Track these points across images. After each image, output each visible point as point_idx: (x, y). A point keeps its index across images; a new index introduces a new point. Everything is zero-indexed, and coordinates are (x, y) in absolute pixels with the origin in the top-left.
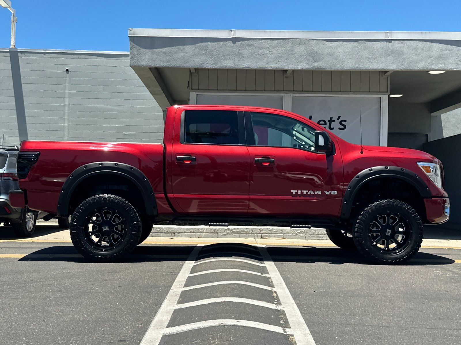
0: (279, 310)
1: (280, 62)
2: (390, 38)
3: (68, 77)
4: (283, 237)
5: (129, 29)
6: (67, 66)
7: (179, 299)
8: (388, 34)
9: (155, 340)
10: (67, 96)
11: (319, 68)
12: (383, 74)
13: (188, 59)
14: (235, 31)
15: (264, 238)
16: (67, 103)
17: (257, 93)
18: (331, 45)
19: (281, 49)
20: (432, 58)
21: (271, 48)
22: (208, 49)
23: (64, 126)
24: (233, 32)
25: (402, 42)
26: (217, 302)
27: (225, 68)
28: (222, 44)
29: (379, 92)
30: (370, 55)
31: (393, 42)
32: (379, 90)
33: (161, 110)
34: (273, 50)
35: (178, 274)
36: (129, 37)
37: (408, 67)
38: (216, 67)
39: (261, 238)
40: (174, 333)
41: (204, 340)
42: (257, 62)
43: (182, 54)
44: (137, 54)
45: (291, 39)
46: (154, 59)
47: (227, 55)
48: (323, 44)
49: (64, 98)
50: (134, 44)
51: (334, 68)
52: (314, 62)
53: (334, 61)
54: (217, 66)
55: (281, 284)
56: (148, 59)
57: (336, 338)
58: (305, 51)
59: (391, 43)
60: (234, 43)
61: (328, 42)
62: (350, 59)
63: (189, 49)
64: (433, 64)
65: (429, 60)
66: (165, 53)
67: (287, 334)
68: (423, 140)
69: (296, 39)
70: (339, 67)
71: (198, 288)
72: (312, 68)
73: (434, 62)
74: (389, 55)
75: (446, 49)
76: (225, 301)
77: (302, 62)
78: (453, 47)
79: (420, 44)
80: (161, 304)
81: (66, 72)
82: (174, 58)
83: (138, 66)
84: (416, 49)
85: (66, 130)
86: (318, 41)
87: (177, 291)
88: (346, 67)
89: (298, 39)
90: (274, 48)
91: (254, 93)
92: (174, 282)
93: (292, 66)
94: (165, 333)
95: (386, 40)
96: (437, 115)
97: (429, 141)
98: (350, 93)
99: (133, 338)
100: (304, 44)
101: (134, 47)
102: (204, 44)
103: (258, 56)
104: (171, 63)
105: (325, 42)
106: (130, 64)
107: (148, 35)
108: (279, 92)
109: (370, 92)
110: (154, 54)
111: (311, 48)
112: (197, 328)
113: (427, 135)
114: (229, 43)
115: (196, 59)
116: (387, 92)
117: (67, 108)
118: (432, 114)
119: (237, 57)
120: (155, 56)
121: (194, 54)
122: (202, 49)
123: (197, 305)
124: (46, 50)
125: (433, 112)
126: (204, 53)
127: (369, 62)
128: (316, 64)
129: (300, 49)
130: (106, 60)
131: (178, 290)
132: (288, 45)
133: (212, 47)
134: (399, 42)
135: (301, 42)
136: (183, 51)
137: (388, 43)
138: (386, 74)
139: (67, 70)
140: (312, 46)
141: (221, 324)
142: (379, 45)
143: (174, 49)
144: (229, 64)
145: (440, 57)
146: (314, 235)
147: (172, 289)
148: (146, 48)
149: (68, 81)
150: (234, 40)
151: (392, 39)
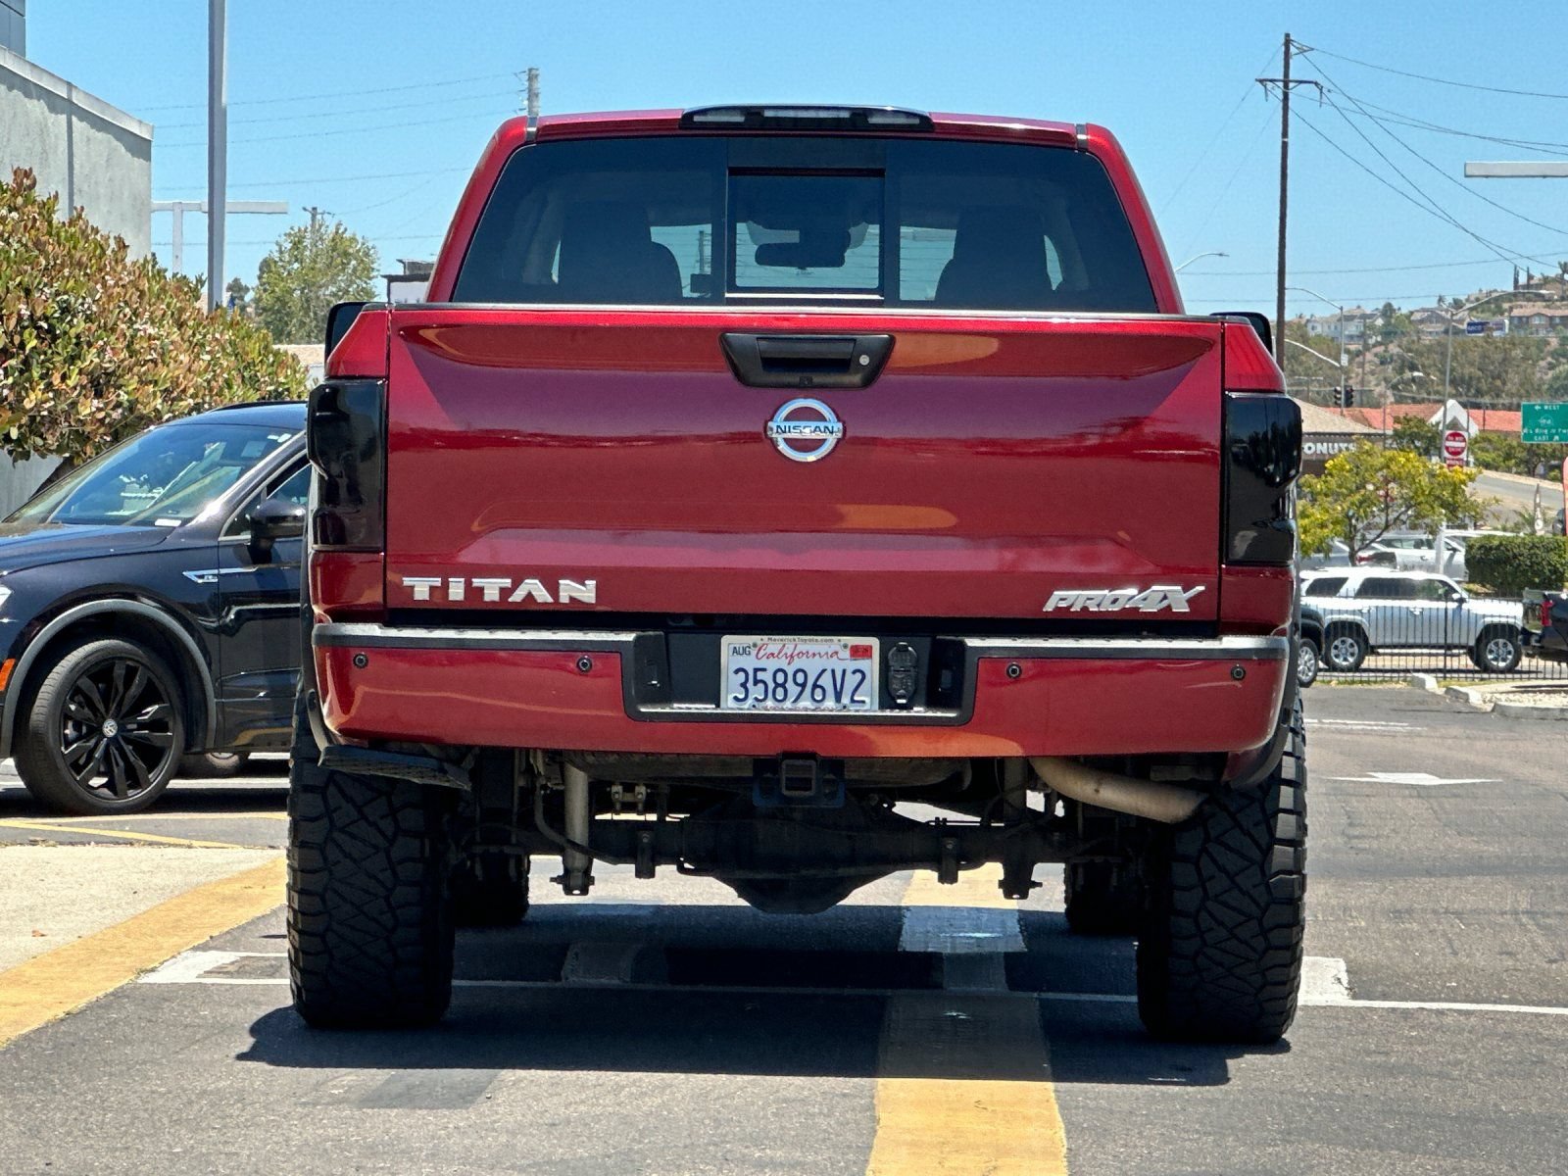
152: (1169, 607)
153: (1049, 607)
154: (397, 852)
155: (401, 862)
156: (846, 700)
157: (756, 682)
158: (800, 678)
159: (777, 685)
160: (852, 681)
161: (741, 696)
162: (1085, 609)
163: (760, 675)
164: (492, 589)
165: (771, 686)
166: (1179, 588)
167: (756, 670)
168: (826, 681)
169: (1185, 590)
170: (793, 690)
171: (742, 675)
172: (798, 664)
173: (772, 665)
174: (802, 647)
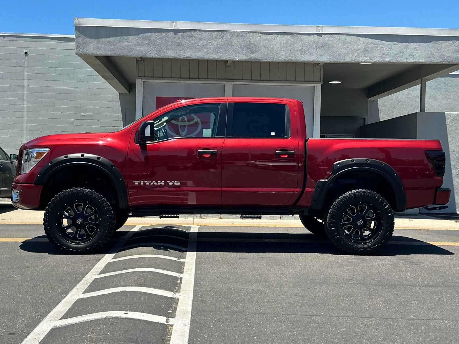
0: (175, 298)
1: (219, 52)
2: (321, 32)
3: (26, 60)
4: (220, 217)
5: (74, 19)
6: (25, 49)
7: (87, 288)
8: (319, 28)
9: (43, 333)
10: (26, 77)
11: (255, 59)
12: (317, 65)
13: (132, 48)
14: (176, 23)
15: (202, 218)
16: (26, 85)
17: (199, 81)
18: (267, 37)
19: (220, 40)
20: (358, 52)
21: (210, 39)
22: (150, 39)
23: (23, 107)
24: (174, 24)
25: (332, 36)
26: (118, 292)
27: (167, 58)
28: (164, 35)
29: (313, 81)
30: (302, 48)
31: (323, 35)
32: (313, 80)
33: (117, 93)
34: (212, 41)
35: (100, 260)
36: (75, 26)
37: (337, 60)
38: (158, 57)
39: (200, 218)
40: (63, 326)
41: (83, 335)
42: (198, 53)
43: (126, 44)
44: (83, 43)
45: (229, 31)
46: (99, 48)
47: (169, 45)
48: (259, 37)
49: (23, 80)
50: (79, 33)
51: (269, 60)
52: (251, 54)
53: (269, 52)
54: (159, 55)
55: (190, 270)
56: (93, 48)
57: (211, 327)
58: (243, 42)
59: (322, 36)
60: (176, 34)
61: (263, 35)
62: (284, 51)
63: (133, 39)
64: (359, 57)
65: (356, 53)
66: (109, 42)
67: (168, 324)
68: (361, 123)
69: (234, 32)
70: (273, 58)
71: (110, 276)
72: (249, 59)
73: (360, 55)
74: (319, 48)
75: (372, 43)
76: (125, 291)
77: (239, 53)
78: (379, 42)
79: (348, 38)
80: (67, 294)
81: (25, 54)
82: (118, 47)
83: (84, 54)
84: (344, 42)
85: (25, 110)
86: (254, 34)
87: (90, 279)
88: (280, 59)
89: (236, 32)
90: (213, 39)
91: (197, 81)
92: (92, 268)
93: (230, 57)
94: (56, 325)
95: (317, 33)
96: (374, 100)
97: (366, 124)
98: (286, 82)
99: (23, 331)
100: (242, 36)
101: (80, 36)
102: (147, 34)
103: (198, 47)
104: (115, 52)
105: (261, 35)
106: (76, 52)
107: (93, 24)
108: (220, 80)
109: (304, 81)
110: (99, 43)
111: (247, 40)
112: (84, 321)
113: (365, 119)
114: (171, 34)
115: (140, 49)
116: (320, 82)
117: (25, 89)
118: (369, 99)
119: (178, 47)
120: (100, 45)
121: (138, 44)
122: (145, 39)
123: (99, 295)
124: (5, 33)
125: (369, 98)
126: (147, 43)
127: (301, 54)
128: (253, 56)
129: (237, 41)
130: (63, 44)
131: (92, 278)
132: (227, 37)
133: (155, 37)
134: (329, 36)
135: (240, 34)
136: (127, 41)
137: (319, 36)
138: (319, 65)
139: (26, 53)
140: (249, 38)
141: (108, 316)
142: (310, 38)
143: (118, 39)
144: (171, 54)
145: (366, 51)
147: (86, 276)
148: (90, 37)
149: (26, 63)
150: (176, 31)
151: (323, 33)
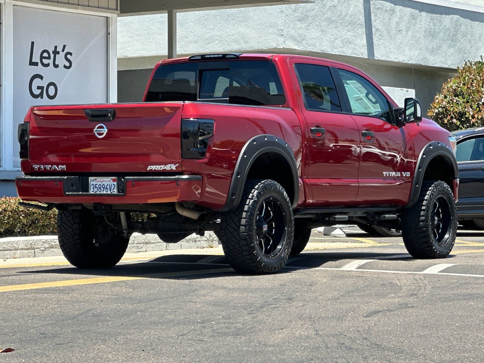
29: (108, 9)
32: (108, 5)
109: (99, 8)
116: (117, 10)
146: (134, 245)
152: (172, 169)
153: (148, 169)
154: (74, 228)
155: (74, 230)
156: (112, 191)
157: (96, 187)
158: (103, 187)
159: (99, 188)
160: (113, 187)
161: (93, 191)
162: (155, 169)
163: (96, 186)
164: (48, 167)
165: (98, 188)
166: (173, 165)
167: (96, 185)
168: (108, 187)
169: (175, 165)
170: (102, 189)
171: (93, 186)
172: (103, 183)
173: (98, 183)
174: (104, 179)
